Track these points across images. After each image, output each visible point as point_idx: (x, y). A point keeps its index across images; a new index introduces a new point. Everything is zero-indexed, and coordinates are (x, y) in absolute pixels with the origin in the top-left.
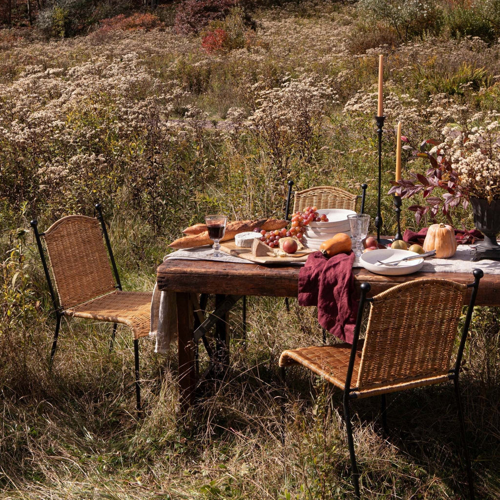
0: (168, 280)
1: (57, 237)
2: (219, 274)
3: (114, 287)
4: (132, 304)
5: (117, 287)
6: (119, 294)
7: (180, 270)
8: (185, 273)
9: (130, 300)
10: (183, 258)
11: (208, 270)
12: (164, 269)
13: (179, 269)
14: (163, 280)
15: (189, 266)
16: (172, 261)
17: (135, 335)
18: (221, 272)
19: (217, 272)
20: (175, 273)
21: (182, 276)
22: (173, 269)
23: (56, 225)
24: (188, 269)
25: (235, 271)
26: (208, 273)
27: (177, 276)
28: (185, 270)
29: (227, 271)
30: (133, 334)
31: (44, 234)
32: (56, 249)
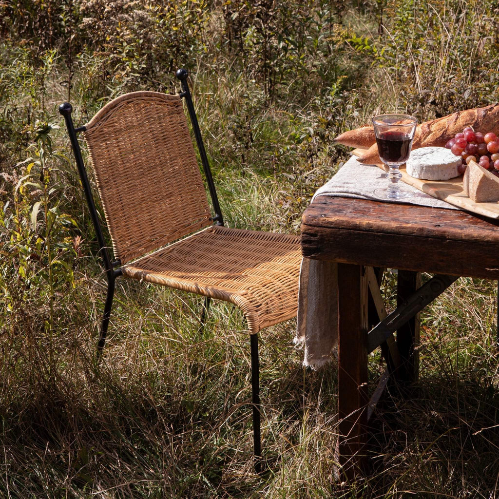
0: (322, 239)
1: (109, 133)
2: (425, 233)
3: (210, 219)
4: (245, 256)
5: (215, 220)
6: (218, 232)
7: (348, 222)
8: (357, 228)
9: (239, 248)
10: (350, 195)
11: (404, 225)
12: (314, 217)
13: (345, 219)
14: (313, 238)
15: (364, 213)
16: (329, 201)
17: (252, 325)
18: (429, 231)
19: (422, 230)
20: (337, 226)
21: (350, 234)
22: (334, 218)
23: (107, 111)
24: (364, 221)
25: (459, 231)
26: (403, 231)
27: (341, 235)
28: (357, 221)
29: (442, 228)
30: (249, 323)
31: (84, 129)
32: (106, 155)
